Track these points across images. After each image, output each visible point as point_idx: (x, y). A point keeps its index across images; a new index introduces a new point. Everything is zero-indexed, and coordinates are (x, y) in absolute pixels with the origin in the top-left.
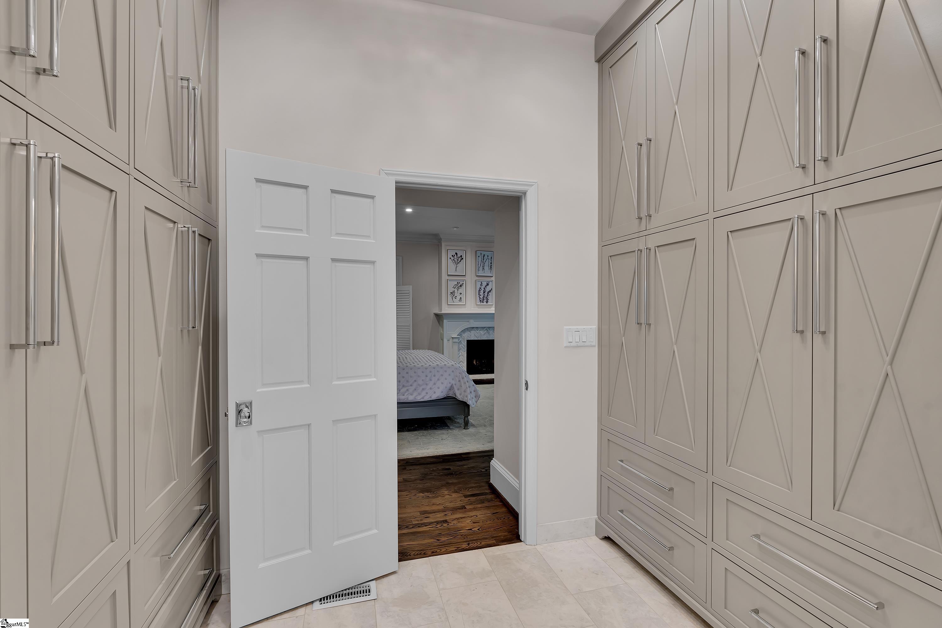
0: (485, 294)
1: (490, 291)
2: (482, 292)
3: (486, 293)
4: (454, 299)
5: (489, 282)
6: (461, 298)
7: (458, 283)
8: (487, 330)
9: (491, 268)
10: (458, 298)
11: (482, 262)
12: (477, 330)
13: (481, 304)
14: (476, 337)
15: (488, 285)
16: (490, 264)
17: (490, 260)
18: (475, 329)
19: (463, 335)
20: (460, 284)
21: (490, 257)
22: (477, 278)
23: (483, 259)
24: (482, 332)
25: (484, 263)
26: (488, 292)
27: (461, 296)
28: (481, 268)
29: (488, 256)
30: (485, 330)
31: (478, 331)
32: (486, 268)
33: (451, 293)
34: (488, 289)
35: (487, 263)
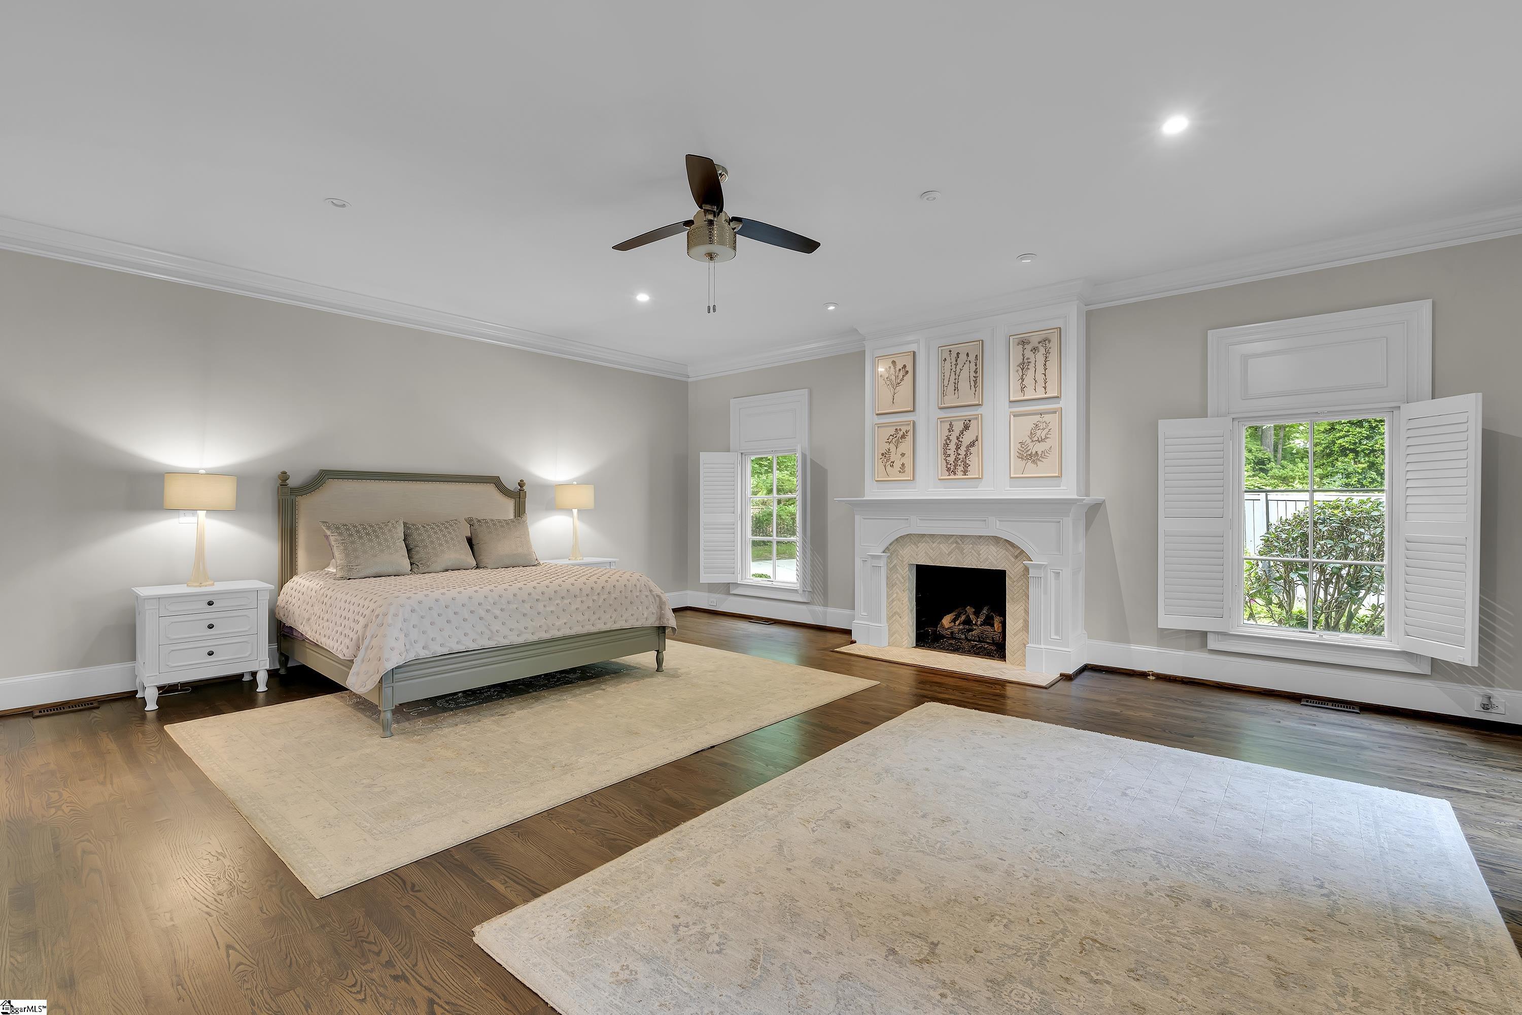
0: (959, 451)
1: (972, 444)
2: (952, 446)
3: (963, 448)
4: (888, 468)
5: (970, 421)
6: (903, 465)
7: (896, 429)
8: (957, 543)
9: (975, 384)
10: (898, 465)
11: (953, 373)
12: (933, 543)
13: (949, 477)
14: (930, 558)
15: (966, 427)
16: (973, 374)
17: (973, 364)
18: (928, 539)
19: (901, 552)
20: (901, 433)
21: (972, 358)
22: (943, 414)
23: (956, 365)
24: (945, 548)
25: (957, 373)
26: (967, 447)
27: (904, 460)
28: (951, 387)
29: (968, 355)
30: (952, 543)
31: (935, 544)
32: (964, 385)
33: (883, 454)
34: (967, 438)
35: (965, 375)
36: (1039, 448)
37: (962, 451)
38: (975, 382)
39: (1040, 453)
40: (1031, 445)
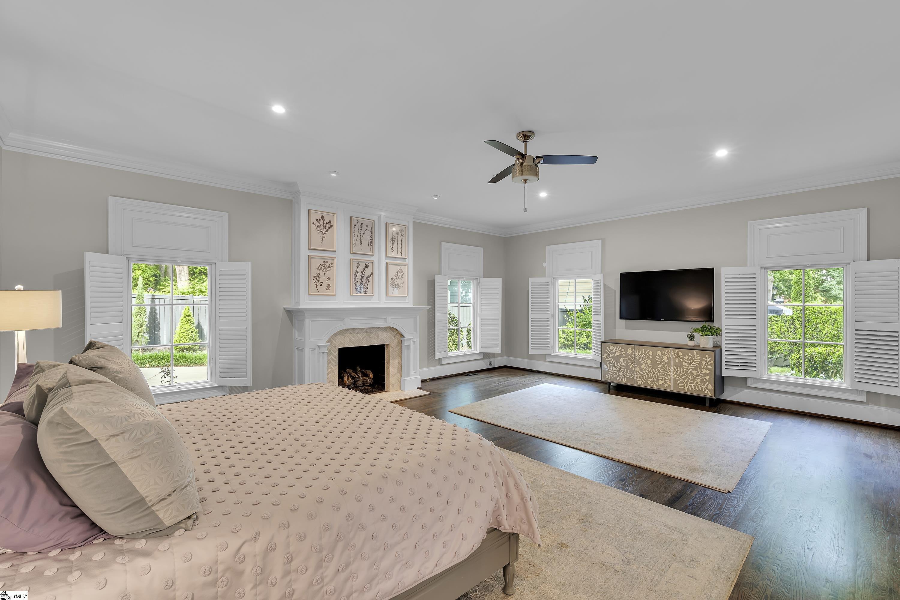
0: (363, 280)
1: (369, 277)
2: (359, 276)
3: (365, 279)
4: (319, 286)
5: (368, 263)
6: (329, 285)
7: (324, 261)
8: (367, 332)
9: (371, 243)
10: (325, 285)
11: (359, 235)
12: (354, 333)
13: (357, 294)
14: (352, 342)
15: (367, 267)
16: (370, 238)
17: (370, 232)
18: (351, 331)
19: (334, 341)
20: (328, 264)
21: (369, 228)
22: (352, 257)
23: (361, 230)
24: (360, 336)
25: (362, 235)
26: (367, 278)
27: (329, 282)
28: (358, 242)
29: (367, 226)
30: (365, 332)
31: (355, 334)
32: (365, 242)
33: (314, 277)
34: (367, 273)
35: (366, 236)
36: (399, 282)
37: (364, 280)
38: (371, 242)
39: (399, 284)
40: (396, 280)
